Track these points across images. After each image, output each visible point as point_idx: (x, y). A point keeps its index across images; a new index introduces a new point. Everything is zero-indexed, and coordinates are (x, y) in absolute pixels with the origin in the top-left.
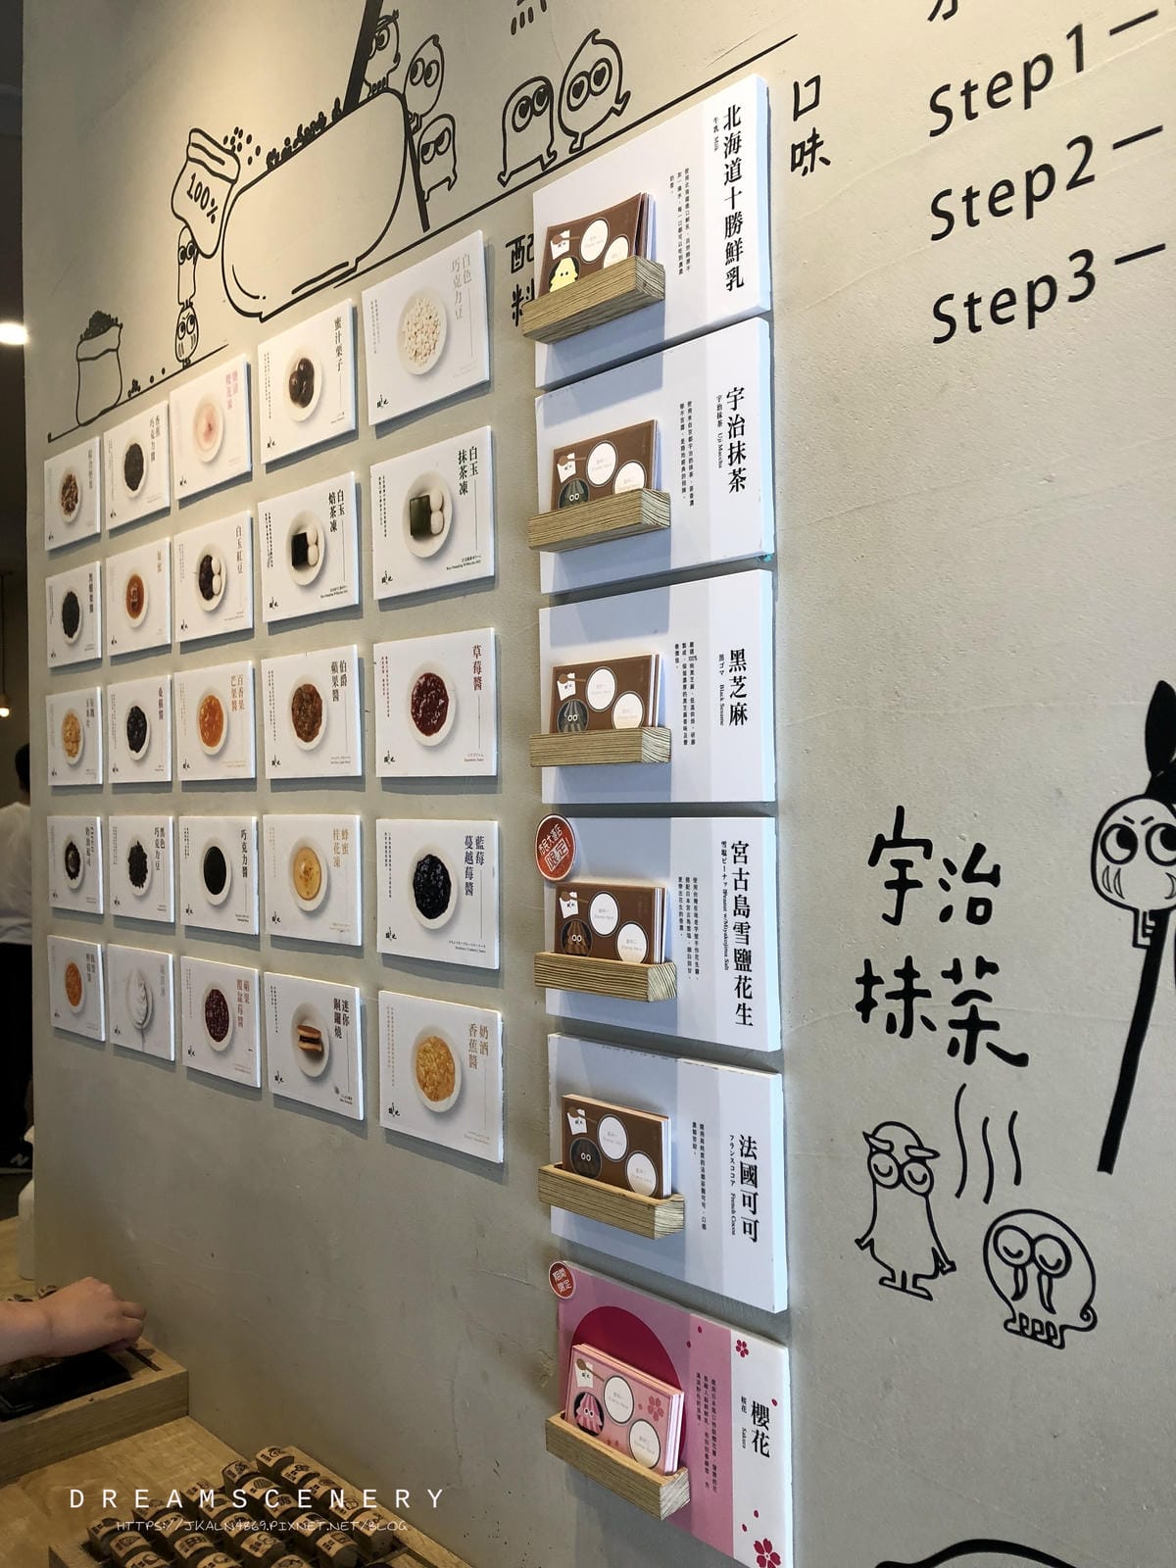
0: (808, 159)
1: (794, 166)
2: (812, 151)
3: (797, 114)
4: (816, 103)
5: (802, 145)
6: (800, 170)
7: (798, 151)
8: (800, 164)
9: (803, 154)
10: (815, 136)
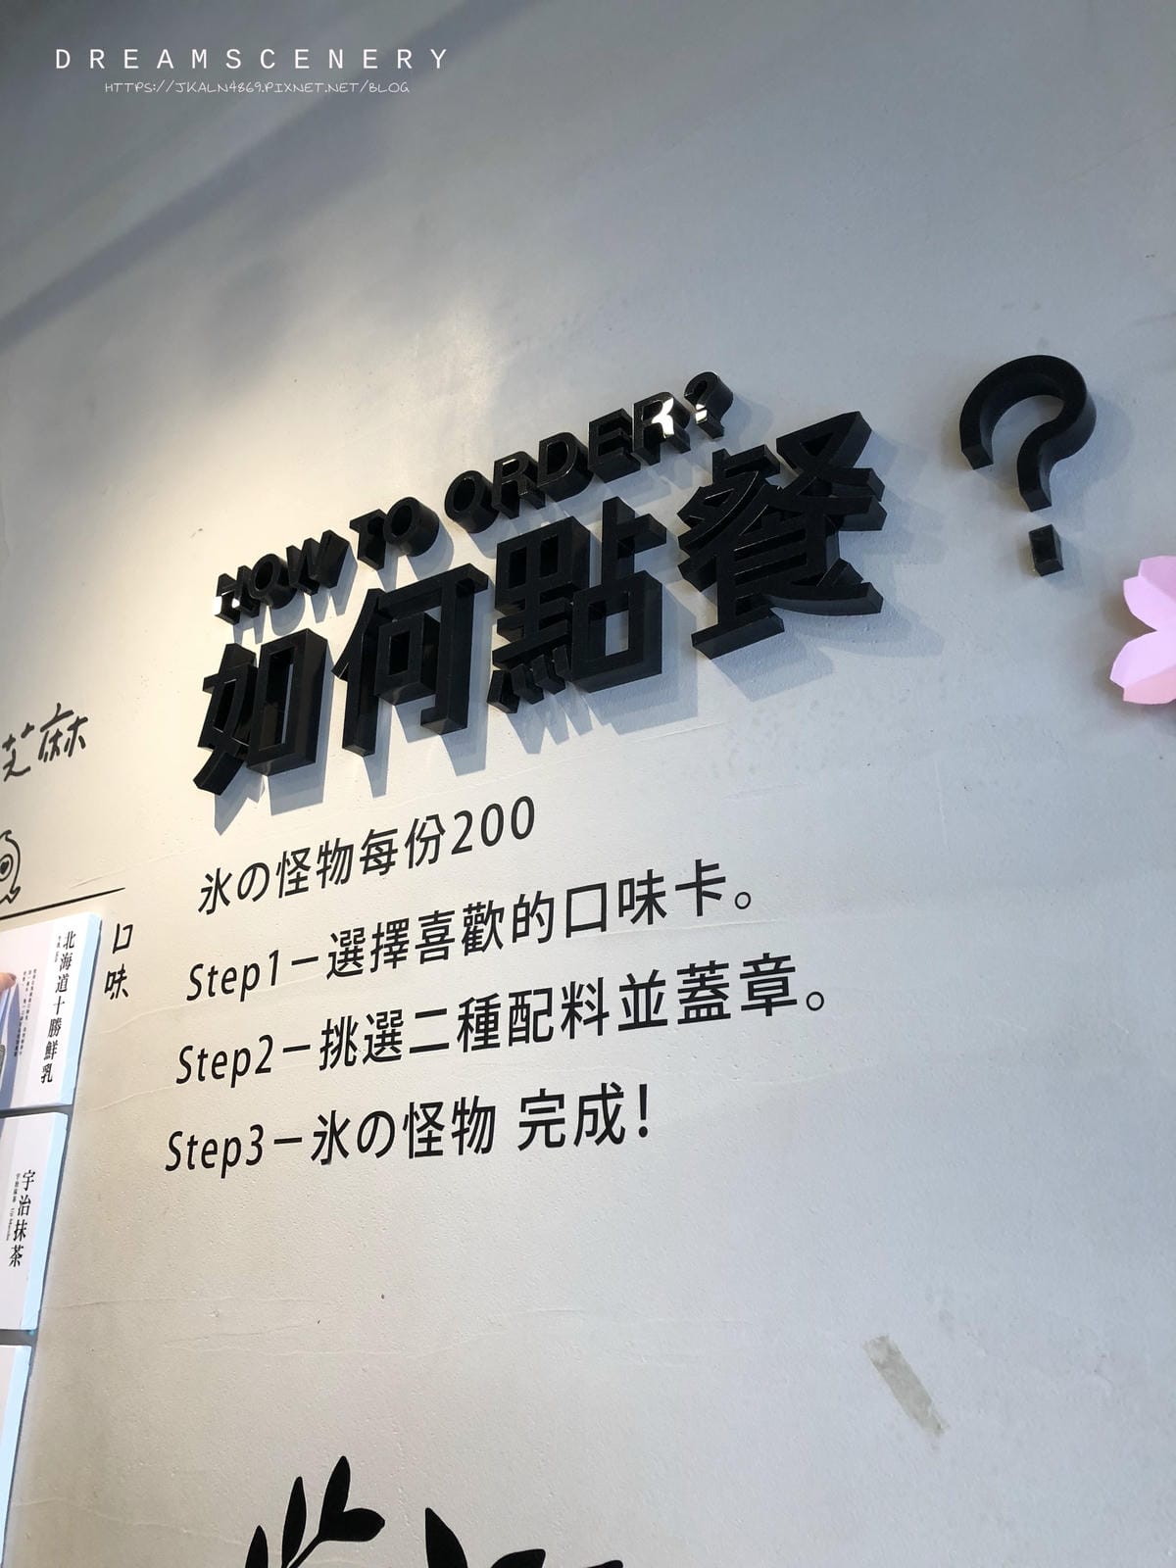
0: (116, 986)
1: (107, 989)
2: (119, 981)
3: (116, 949)
4: (127, 946)
5: (114, 974)
6: (110, 993)
7: (111, 978)
8: (111, 989)
9: (114, 982)
10: (122, 971)
